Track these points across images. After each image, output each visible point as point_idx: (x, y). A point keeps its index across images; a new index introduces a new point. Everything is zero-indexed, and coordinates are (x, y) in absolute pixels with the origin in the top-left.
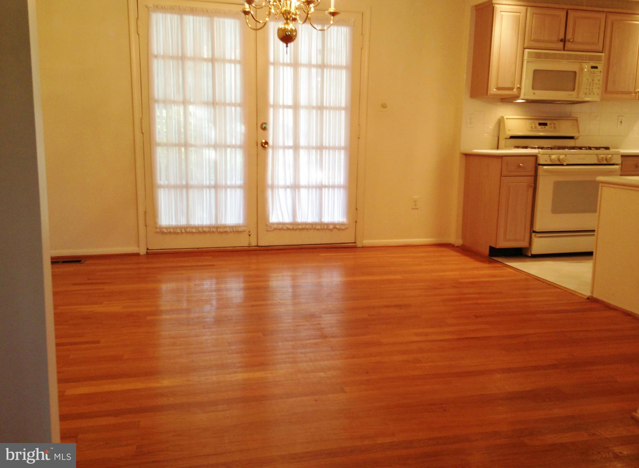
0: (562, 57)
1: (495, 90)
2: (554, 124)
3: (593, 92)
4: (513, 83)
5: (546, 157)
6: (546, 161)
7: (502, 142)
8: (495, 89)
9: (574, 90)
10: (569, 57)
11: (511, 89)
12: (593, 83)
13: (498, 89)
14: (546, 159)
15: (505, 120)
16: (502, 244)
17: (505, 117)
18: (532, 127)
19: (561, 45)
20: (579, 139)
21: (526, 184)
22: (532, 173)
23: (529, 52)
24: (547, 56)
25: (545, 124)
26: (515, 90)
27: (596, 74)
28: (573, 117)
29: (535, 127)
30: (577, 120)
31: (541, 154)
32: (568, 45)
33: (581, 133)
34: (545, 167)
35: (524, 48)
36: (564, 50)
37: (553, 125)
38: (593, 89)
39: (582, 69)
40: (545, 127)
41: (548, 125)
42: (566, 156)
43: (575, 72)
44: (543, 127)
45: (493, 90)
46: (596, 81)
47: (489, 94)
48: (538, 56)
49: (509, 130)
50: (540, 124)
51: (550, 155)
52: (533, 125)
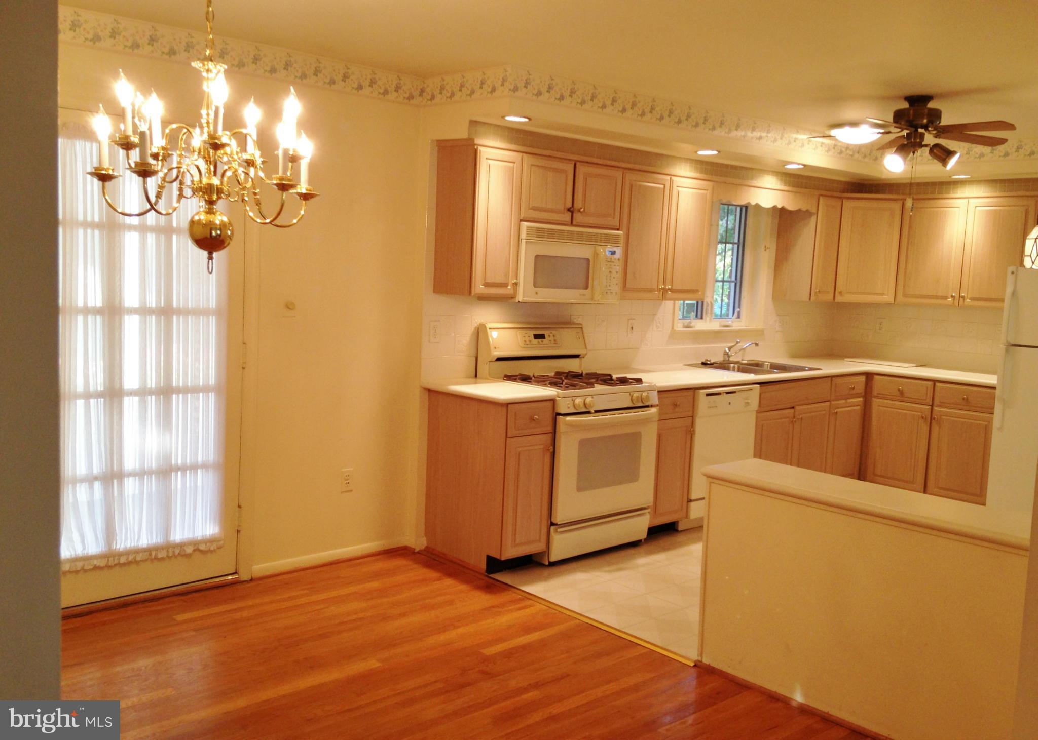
0: (570, 236)
1: (481, 286)
2: (554, 336)
3: (610, 290)
4: (507, 275)
5: (569, 401)
6: (569, 408)
7: (483, 368)
8: (482, 285)
9: (586, 287)
10: (580, 237)
11: (505, 285)
12: (610, 276)
13: (487, 285)
14: (569, 406)
15: (488, 330)
16: (511, 552)
17: (488, 326)
18: (525, 341)
19: (567, 217)
20: (585, 357)
21: (542, 447)
22: (550, 429)
23: (528, 227)
24: (551, 235)
25: (542, 337)
26: (509, 287)
27: (613, 262)
28: (574, 323)
29: (530, 341)
30: (582, 328)
31: (561, 396)
32: (578, 218)
33: (588, 347)
34: (568, 418)
35: (521, 221)
36: (572, 224)
37: (552, 338)
38: (610, 286)
39: (596, 255)
40: (542, 342)
41: (546, 336)
42: (592, 397)
43: (588, 260)
44: (540, 340)
45: (479, 288)
46: (614, 274)
47: (473, 293)
48: (540, 233)
49: (495, 348)
50: (537, 337)
51: (573, 397)
52: (527, 339)
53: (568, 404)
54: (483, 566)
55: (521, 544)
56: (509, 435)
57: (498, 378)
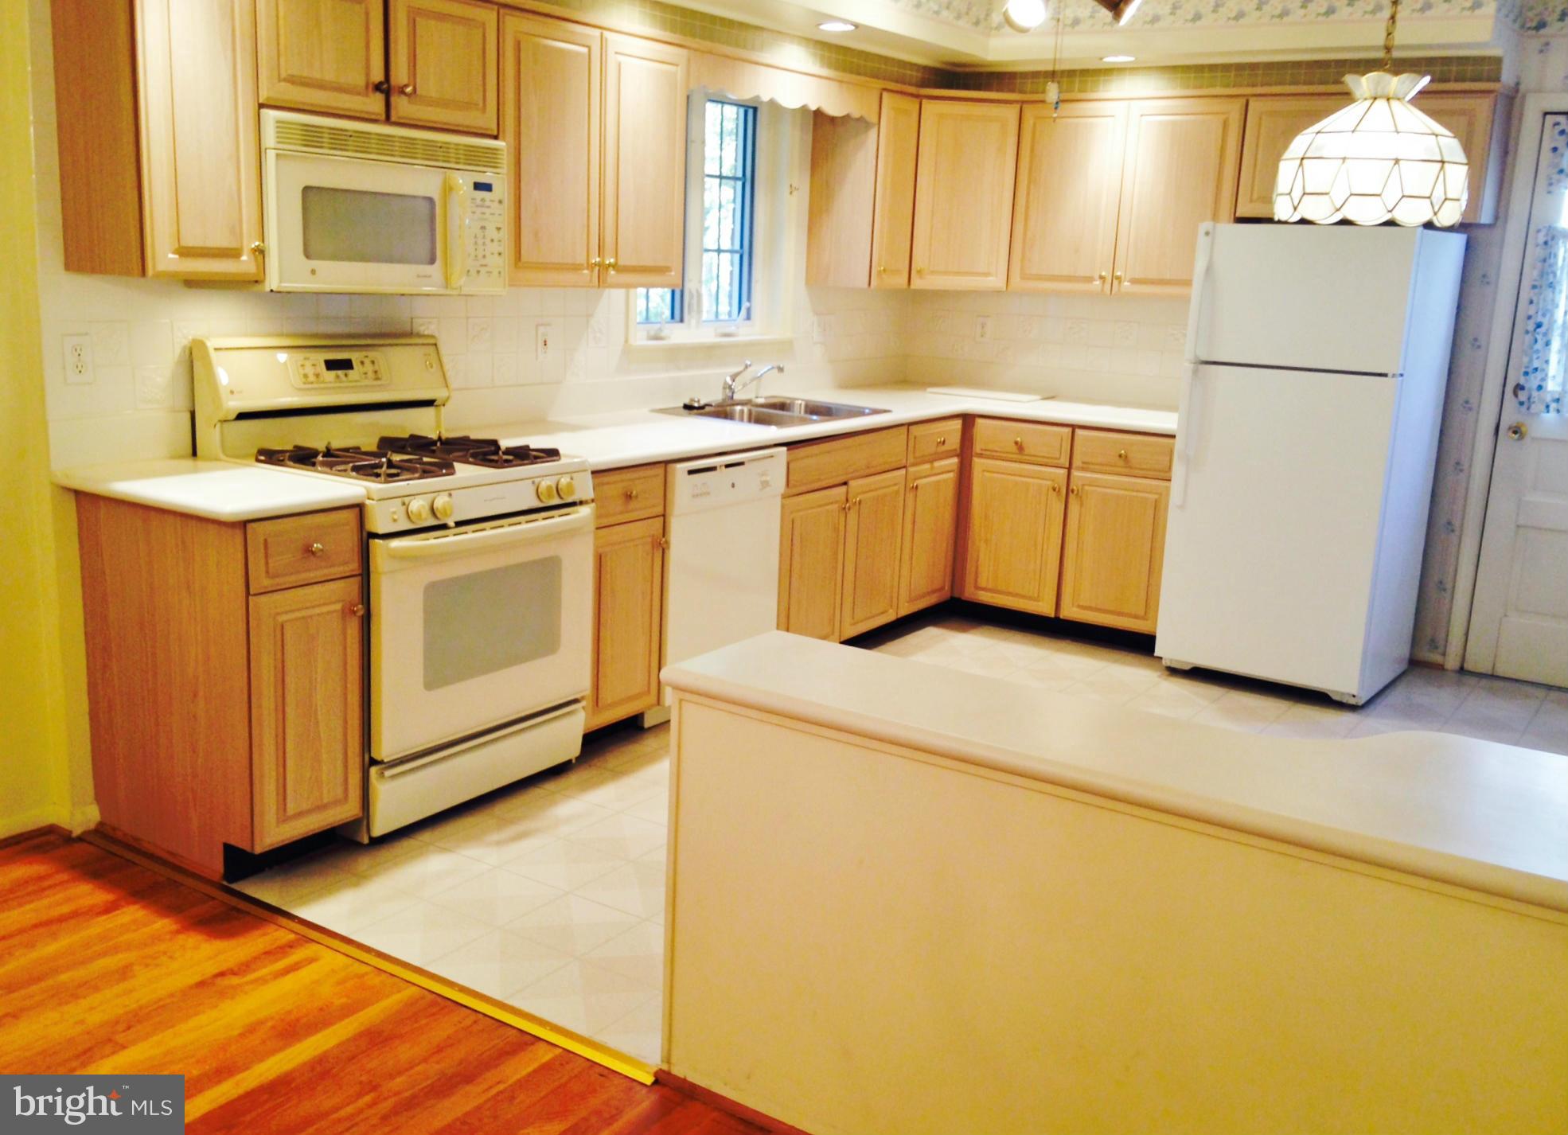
0: (386, 146)
1: (171, 256)
2: (373, 362)
3: (485, 266)
4: (236, 230)
5: (395, 506)
6: (395, 520)
7: (209, 437)
8: (174, 253)
9: (432, 261)
10: (409, 150)
11: (233, 253)
12: (484, 237)
13: (185, 252)
14: (396, 517)
15: (213, 354)
16: (273, 834)
17: (211, 344)
18: (306, 376)
19: (375, 104)
20: (448, 405)
21: (338, 606)
22: (354, 566)
23: (280, 123)
24: (339, 140)
25: (346, 365)
26: (244, 258)
27: (489, 207)
28: (419, 335)
29: (317, 376)
30: (436, 345)
31: (375, 498)
32: (402, 106)
33: (453, 384)
34: (395, 543)
35: (261, 106)
36: (388, 120)
37: (369, 367)
38: (484, 256)
39: (448, 189)
40: (346, 375)
41: (354, 364)
42: (450, 495)
43: (430, 200)
44: (340, 373)
45: (164, 257)
46: (491, 232)
47: (150, 271)
48: (311, 138)
49: (232, 392)
50: (331, 365)
51: (404, 499)
52: (310, 371)
53: (394, 513)
54: (216, 865)
55: (300, 815)
56: (252, 591)
57: (245, 456)
